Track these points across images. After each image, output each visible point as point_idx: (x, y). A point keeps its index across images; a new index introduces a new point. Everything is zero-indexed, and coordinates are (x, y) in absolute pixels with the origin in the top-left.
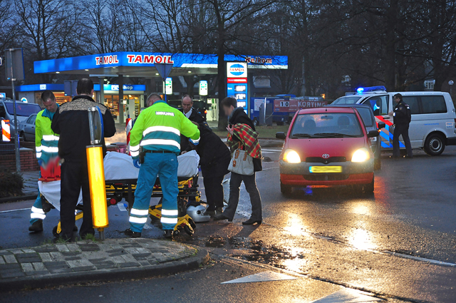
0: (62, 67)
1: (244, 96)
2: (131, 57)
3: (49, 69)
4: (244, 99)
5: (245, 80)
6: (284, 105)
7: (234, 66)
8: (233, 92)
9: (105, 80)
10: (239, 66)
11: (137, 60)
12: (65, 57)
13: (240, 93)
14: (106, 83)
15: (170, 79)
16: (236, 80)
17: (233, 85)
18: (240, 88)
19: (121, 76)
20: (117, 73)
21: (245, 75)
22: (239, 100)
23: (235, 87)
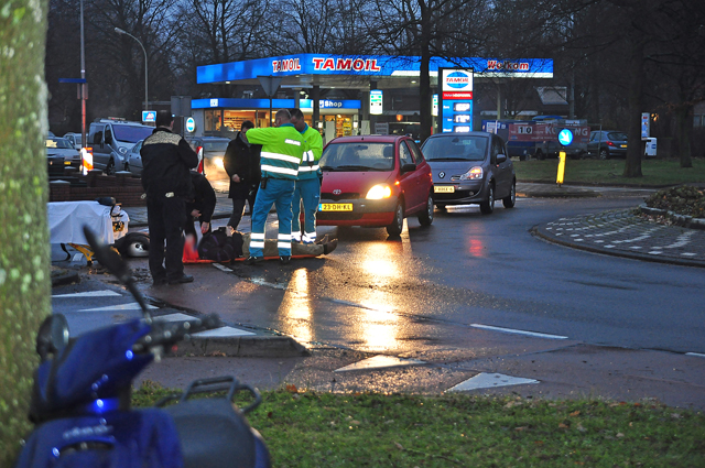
0: (231, 75)
1: (468, 118)
2: (318, 61)
3: (216, 77)
4: (468, 122)
5: (469, 95)
6: (525, 132)
7: (453, 75)
8: (451, 112)
9: (302, 93)
10: (460, 75)
11: (327, 65)
12: (235, 60)
13: (462, 113)
14: (303, 97)
15: (380, 92)
16: (456, 95)
17: (451, 102)
18: (461, 107)
19: (316, 87)
20: (311, 84)
21: (469, 87)
22: (460, 124)
23: (454, 104)
